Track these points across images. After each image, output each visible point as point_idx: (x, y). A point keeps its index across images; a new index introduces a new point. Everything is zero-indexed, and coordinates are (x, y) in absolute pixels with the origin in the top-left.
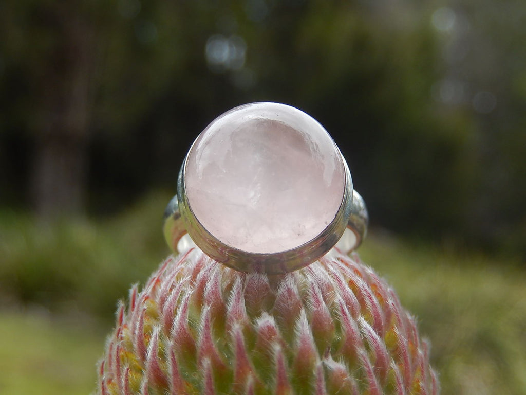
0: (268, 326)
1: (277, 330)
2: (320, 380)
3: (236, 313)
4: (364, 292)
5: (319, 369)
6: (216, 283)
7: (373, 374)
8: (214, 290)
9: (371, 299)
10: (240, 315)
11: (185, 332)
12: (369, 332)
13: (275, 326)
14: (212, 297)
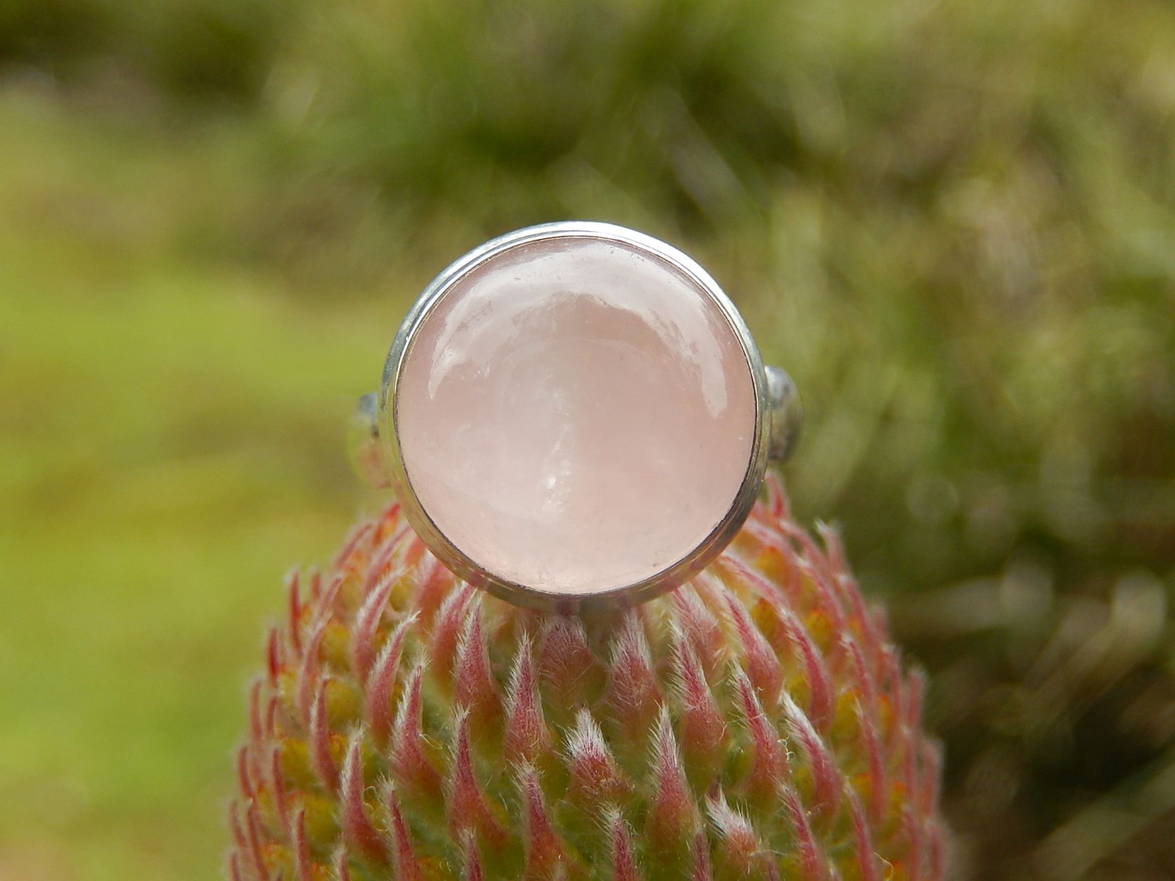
0: (591, 759)
1: (611, 765)
2: (702, 865)
3: (524, 727)
4: (792, 635)
5: (699, 840)
6: (477, 648)
7: (809, 832)
8: (474, 662)
9: (806, 650)
10: (533, 729)
11: (418, 757)
12: (802, 730)
13: (607, 755)
14: (470, 680)
